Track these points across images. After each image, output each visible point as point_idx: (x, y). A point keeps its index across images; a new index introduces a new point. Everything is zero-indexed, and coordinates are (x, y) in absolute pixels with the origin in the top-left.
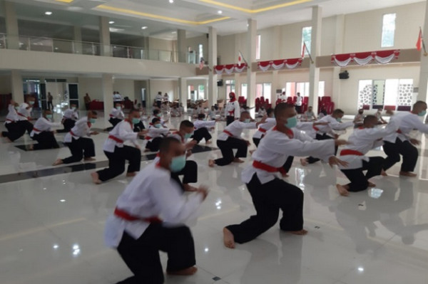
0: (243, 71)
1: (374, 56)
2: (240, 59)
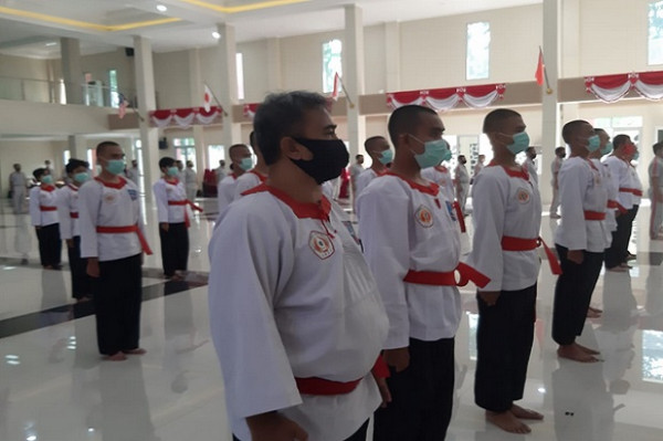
0: (215, 121)
1: (461, 94)
2: (207, 98)
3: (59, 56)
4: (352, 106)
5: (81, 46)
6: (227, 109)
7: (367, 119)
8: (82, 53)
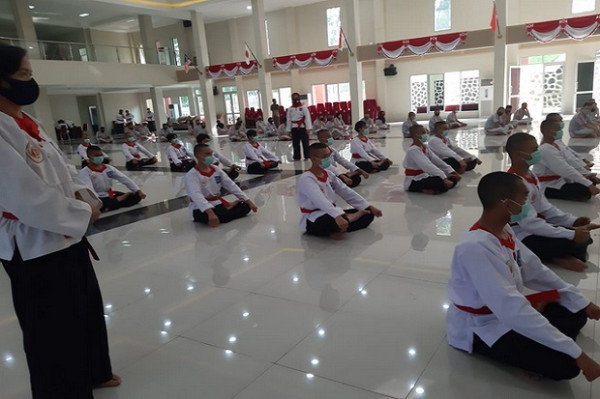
0: (252, 72)
1: (433, 42)
2: (247, 55)
3: (138, 30)
4: (352, 55)
5: (153, 21)
6: (261, 62)
7: (363, 64)
8: (154, 27)
